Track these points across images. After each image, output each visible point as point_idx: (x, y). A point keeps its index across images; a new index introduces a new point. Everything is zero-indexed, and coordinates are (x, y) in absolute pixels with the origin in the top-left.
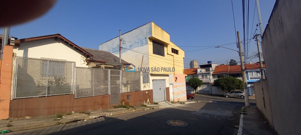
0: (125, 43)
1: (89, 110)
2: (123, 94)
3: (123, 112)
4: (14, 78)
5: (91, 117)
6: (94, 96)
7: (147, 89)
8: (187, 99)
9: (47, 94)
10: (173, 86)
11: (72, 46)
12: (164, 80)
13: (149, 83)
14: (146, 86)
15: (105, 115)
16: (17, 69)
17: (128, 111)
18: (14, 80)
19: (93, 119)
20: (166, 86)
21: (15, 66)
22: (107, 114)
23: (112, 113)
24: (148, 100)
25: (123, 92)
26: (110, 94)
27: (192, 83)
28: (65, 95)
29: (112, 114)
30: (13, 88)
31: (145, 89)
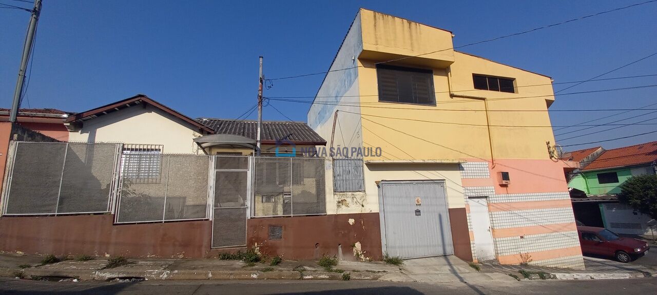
1: (148, 256)
2: (257, 223)
3: (210, 275)
4: (8, 178)
5: (98, 276)
6: (164, 221)
7: (354, 209)
10: (489, 205)
12: (441, 182)
13: (365, 191)
14: (349, 200)
15: (142, 276)
16: (14, 162)
18: (7, 182)
19: (102, 280)
20: (446, 204)
21: (12, 156)
22: (150, 273)
23: (167, 274)
24: (358, 245)
25: (260, 215)
26: (211, 220)
27: (641, 198)
28: (95, 214)
29: (165, 276)
30: (5, 195)
31: (344, 211)
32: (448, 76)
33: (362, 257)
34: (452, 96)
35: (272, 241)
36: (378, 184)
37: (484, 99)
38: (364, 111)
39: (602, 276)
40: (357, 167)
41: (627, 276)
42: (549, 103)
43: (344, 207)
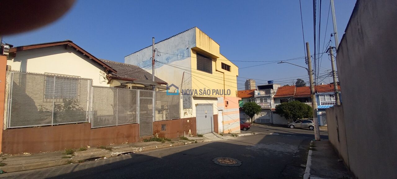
0: (160, 55)
1: (111, 145)
2: (157, 123)
3: (157, 147)
4: (8, 100)
5: (113, 154)
6: (117, 125)
7: (189, 116)
8: (241, 130)
9: (52, 123)
10: (222, 113)
11: (88, 57)
12: (212, 105)
13: (192, 108)
14: (188, 112)
15: (132, 151)
16: (12, 88)
17: (164, 146)
18: (8, 103)
19: (115, 156)
20: (213, 113)
21: (10, 83)
22: (135, 149)
23: (142, 149)
24: (190, 130)
25: (157, 120)
26: (138, 123)
27: (248, 110)
28: (78, 123)
31: (186, 117)
32: (216, 62)
33: (191, 135)
34: (216, 70)
35: (162, 132)
36: (196, 105)
37: (224, 73)
38: (192, 73)
39: (246, 134)
40: (190, 98)
41: (250, 134)
42: (237, 76)
43: (186, 115)
